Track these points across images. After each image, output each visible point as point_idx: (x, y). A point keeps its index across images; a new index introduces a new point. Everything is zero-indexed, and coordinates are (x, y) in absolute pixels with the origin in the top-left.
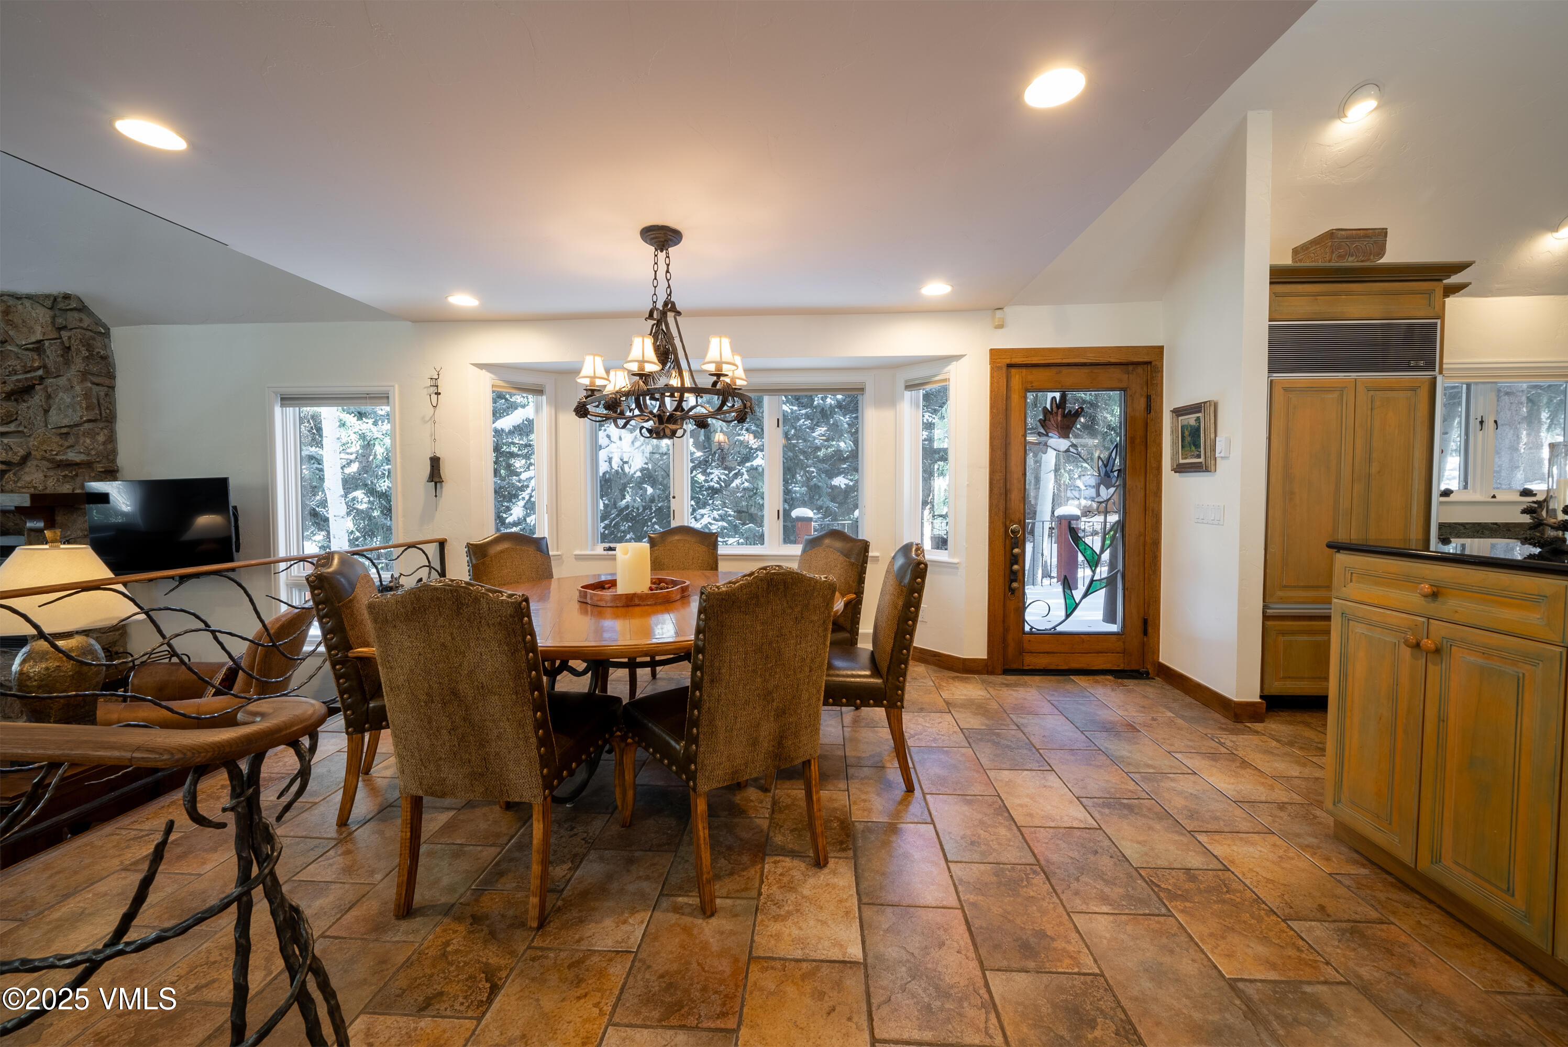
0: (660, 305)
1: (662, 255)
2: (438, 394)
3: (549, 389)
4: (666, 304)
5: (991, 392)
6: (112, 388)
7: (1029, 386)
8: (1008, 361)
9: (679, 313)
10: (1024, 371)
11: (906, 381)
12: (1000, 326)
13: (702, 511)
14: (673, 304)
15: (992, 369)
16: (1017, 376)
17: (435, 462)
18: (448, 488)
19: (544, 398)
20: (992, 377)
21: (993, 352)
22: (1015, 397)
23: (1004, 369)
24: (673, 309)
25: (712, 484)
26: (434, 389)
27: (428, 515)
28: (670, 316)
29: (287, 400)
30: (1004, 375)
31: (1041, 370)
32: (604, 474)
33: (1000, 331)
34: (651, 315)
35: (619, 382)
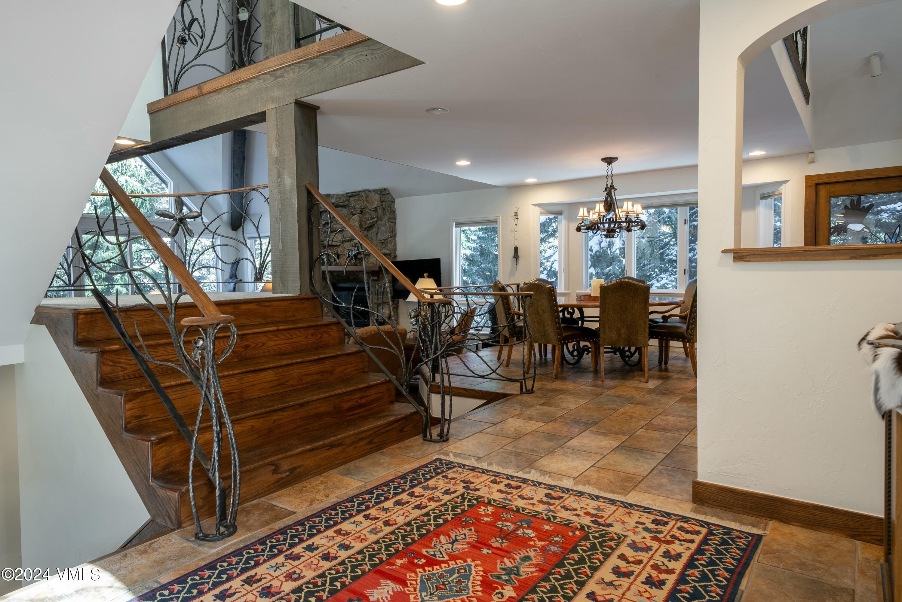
0: (609, 186)
1: (610, 167)
2: (517, 219)
3: (565, 212)
4: (611, 186)
5: (805, 200)
6: (395, 223)
7: (832, 195)
8: (817, 182)
9: (616, 189)
10: (829, 186)
11: (761, 195)
12: (813, 162)
13: (662, 276)
14: (613, 186)
15: (806, 187)
16: (824, 190)
17: (516, 249)
18: (521, 260)
19: (563, 216)
20: (806, 192)
21: (807, 177)
22: (822, 202)
23: (814, 187)
24: (614, 188)
25: (671, 257)
26: (515, 217)
27: (513, 273)
28: (613, 191)
29: (458, 225)
30: (814, 190)
31: (840, 184)
32: (596, 252)
33: (813, 165)
34: (606, 190)
35: (593, 216)
